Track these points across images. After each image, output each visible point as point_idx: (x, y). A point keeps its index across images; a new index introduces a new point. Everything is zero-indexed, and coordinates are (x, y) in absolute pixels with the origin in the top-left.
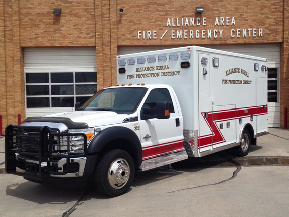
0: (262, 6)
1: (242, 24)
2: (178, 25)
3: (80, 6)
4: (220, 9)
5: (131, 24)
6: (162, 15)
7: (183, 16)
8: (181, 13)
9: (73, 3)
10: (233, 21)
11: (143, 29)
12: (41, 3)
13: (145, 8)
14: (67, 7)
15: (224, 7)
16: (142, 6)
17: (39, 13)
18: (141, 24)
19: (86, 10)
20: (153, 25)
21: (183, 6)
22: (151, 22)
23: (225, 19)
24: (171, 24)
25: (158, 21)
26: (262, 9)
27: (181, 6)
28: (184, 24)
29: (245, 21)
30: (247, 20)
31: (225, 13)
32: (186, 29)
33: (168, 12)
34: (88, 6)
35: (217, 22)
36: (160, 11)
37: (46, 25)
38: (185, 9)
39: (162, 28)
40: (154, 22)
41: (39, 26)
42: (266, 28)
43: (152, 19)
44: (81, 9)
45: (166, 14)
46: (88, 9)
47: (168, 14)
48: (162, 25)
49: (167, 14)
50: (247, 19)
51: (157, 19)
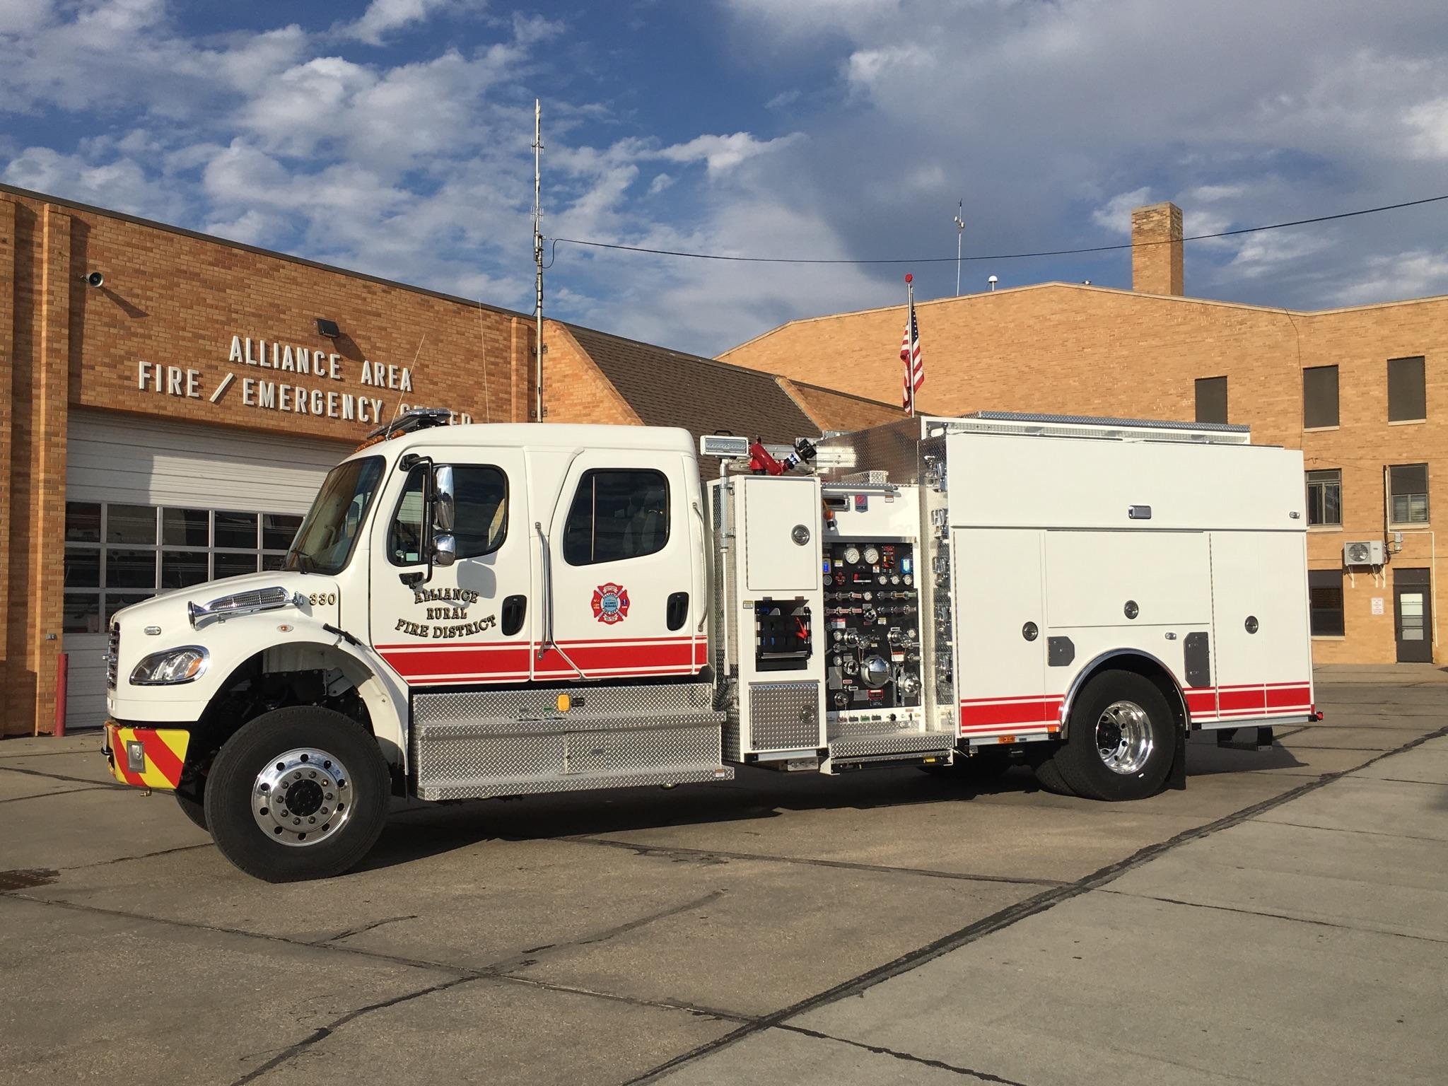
0: (468, 350)
1: (426, 394)
2: (262, 363)
4: (373, 335)
5: (113, 330)
6: (217, 321)
7: (277, 339)
8: (271, 328)
10: (405, 383)
11: (155, 359)
13: (163, 287)
15: (383, 333)
16: (152, 275)
18: (150, 337)
20: (187, 348)
21: (278, 306)
22: (184, 339)
23: (386, 371)
24: (243, 358)
25: (203, 337)
26: (468, 360)
27: (272, 305)
28: (280, 364)
29: (431, 386)
30: (436, 384)
31: (387, 351)
32: (284, 380)
33: (234, 315)
35: (365, 375)
36: (211, 306)
38: (282, 316)
39: (214, 363)
40: (189, 339)
42: (476, 414)
43: (184, 329)
45: (229, 321)
47: (236, 320)
48: (214, 354)
50: (435, 380)
51: (201, 332)
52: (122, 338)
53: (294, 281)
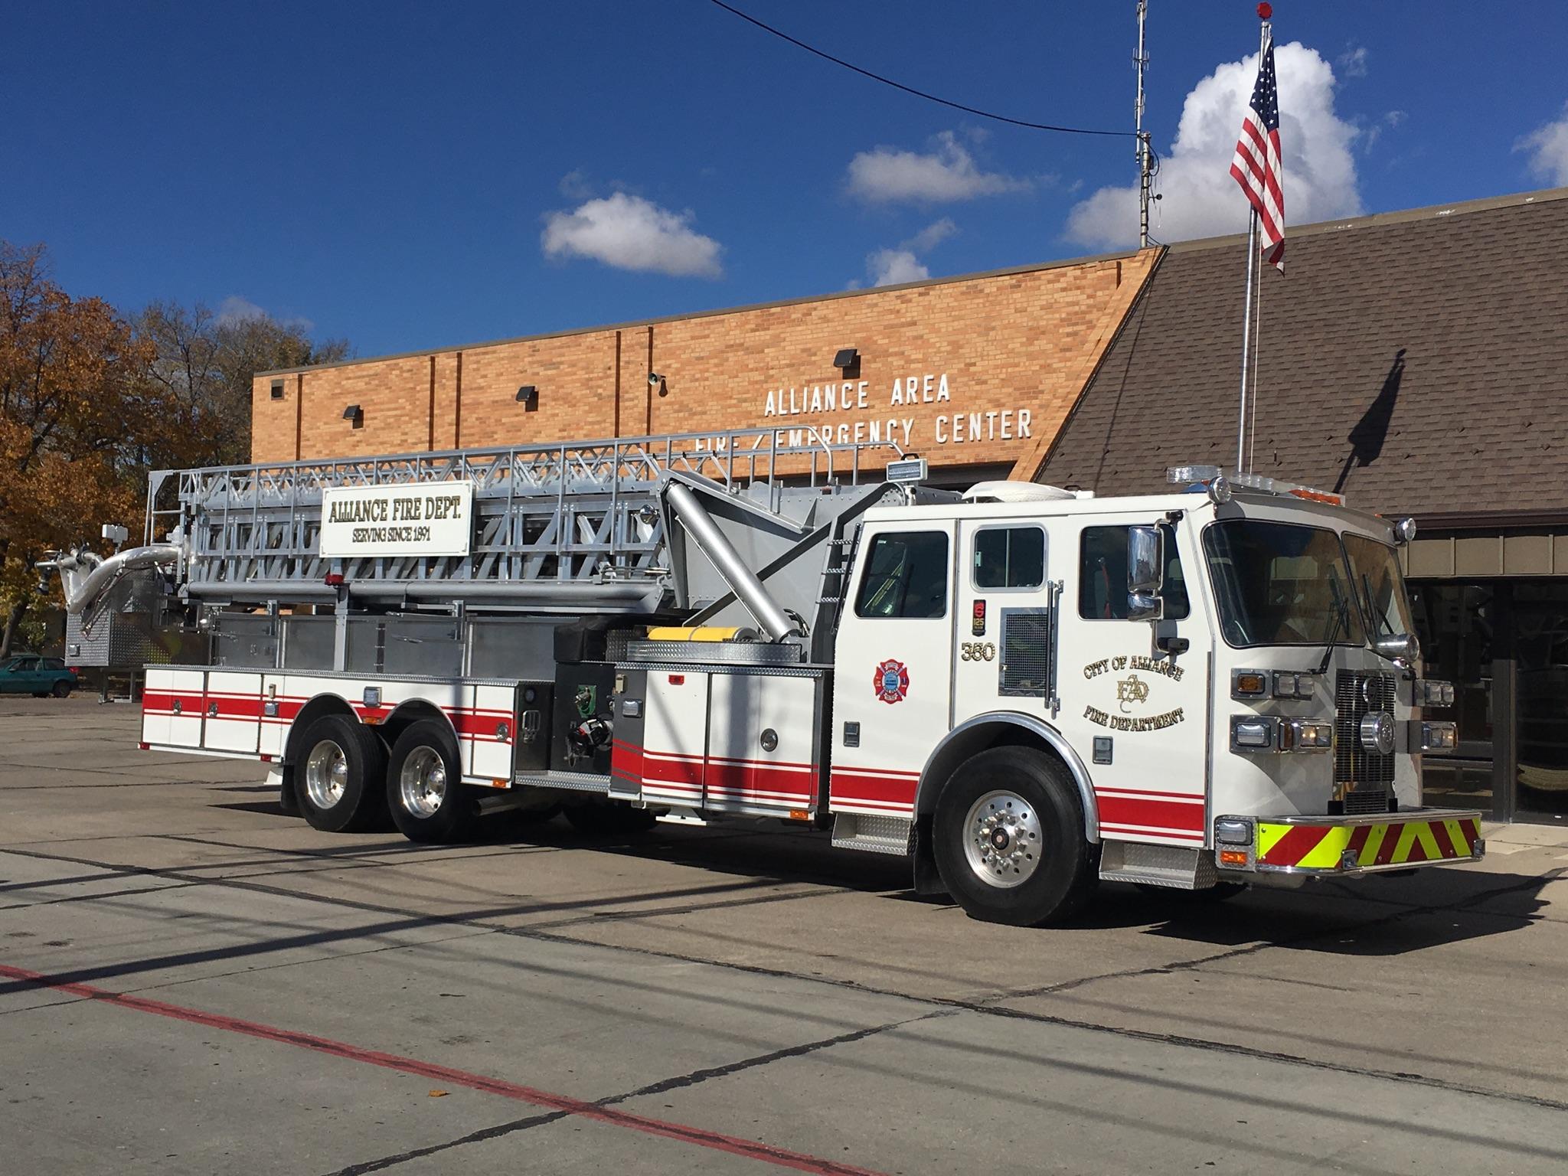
0: (1031, 329)
1: (971, 398)
2: (793, 411)
3: (575, 374)
4: (908, 350)
5: (681, 415)
6: (757, 382)
7: (809, 382)
8: (803, 374)
9: (562, 367)
10: (944, 390)
12: (502, 374)
13: (716, 365)
14: (550, 380)
15: (919, 342)
16: (709, 358)
17: (497, 402)
18: (704, 413)
19: (586, 383)
20: (733, 414)
21: (810, 349)
22: (730, 406)
23: (921, 384)
24: (777, 410)
25: (745, 401)
26: (1030, 341)
27: (804, 351)
28: (809, 407)
29: (977, 388)
30: (985, 382)
31: (924, 361)
32: (814, 422)
33: (771, 372)
34: (592, 373)
35: (897, 395)
36: (752, 370)
37: (508, 431)
38: (813, 358)
39: (753, 422)
40: (735, 406)
41: (496, 436)
42: (1041, 406)
43: (731, 398)
44: (578, 380)
46: (591, 379)
47: (772, 376)
48: (754, 414)
49: (768, 379)
50: (984, 378)
51: (745, 396)
52: (686, 419)
53: (825, 319)
